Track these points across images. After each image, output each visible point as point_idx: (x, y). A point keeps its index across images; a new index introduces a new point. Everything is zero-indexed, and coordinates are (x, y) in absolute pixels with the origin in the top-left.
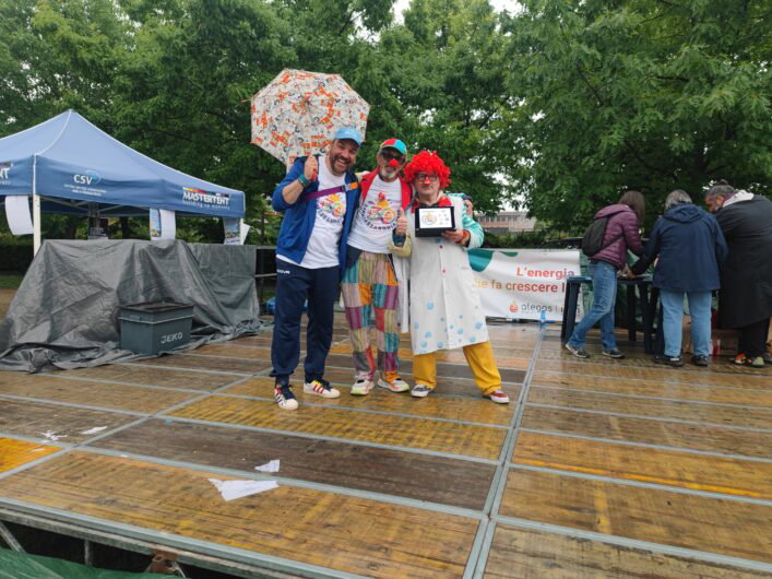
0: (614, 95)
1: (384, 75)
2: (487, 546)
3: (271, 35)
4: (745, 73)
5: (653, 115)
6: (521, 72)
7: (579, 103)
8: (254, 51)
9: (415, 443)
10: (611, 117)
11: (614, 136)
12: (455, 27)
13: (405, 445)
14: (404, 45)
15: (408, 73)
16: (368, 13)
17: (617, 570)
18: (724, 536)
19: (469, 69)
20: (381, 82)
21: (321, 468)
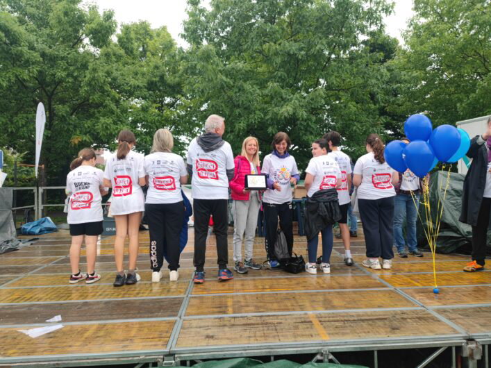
0: (241, 103)
1: (106, 77)
2: (179, 328)
3: (22, 44)
4: (297, 99)
5: (259, 114)
6: (192, 86)
7: (223, 105)
8: (7, 52)
9: (141, 295)
10: (240, 114)
11: (242, 124)
12: (150, 47)
13: (135, 296)
14: (119, 57)
15: (122, 75)
16: (94, 38)
17: (233, 325)
18: (275, 306)
19: (162, 77)
20: (104, 81)
21: (88, 314)
